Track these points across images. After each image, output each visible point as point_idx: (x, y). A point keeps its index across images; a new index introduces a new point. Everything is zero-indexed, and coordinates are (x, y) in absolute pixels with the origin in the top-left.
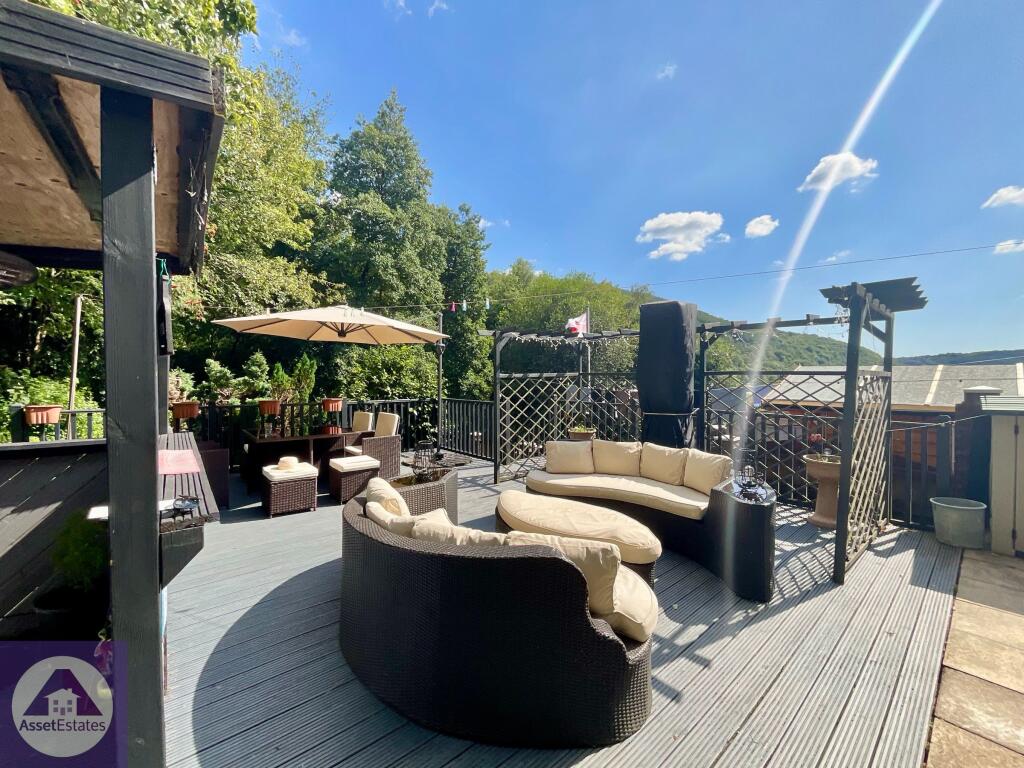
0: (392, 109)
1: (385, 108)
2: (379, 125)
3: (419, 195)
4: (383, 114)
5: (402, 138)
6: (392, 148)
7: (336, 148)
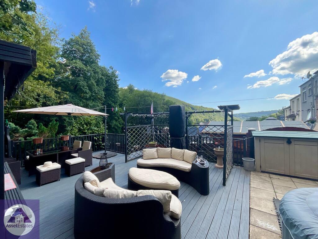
0: (85, 33)
1: (83, 32)
2: (80, 37)
3: (95, 62)
4: (82, 34)
5: (89, 43)
6: (85, 46)
7: (64, 43)
